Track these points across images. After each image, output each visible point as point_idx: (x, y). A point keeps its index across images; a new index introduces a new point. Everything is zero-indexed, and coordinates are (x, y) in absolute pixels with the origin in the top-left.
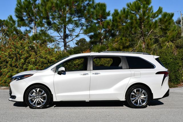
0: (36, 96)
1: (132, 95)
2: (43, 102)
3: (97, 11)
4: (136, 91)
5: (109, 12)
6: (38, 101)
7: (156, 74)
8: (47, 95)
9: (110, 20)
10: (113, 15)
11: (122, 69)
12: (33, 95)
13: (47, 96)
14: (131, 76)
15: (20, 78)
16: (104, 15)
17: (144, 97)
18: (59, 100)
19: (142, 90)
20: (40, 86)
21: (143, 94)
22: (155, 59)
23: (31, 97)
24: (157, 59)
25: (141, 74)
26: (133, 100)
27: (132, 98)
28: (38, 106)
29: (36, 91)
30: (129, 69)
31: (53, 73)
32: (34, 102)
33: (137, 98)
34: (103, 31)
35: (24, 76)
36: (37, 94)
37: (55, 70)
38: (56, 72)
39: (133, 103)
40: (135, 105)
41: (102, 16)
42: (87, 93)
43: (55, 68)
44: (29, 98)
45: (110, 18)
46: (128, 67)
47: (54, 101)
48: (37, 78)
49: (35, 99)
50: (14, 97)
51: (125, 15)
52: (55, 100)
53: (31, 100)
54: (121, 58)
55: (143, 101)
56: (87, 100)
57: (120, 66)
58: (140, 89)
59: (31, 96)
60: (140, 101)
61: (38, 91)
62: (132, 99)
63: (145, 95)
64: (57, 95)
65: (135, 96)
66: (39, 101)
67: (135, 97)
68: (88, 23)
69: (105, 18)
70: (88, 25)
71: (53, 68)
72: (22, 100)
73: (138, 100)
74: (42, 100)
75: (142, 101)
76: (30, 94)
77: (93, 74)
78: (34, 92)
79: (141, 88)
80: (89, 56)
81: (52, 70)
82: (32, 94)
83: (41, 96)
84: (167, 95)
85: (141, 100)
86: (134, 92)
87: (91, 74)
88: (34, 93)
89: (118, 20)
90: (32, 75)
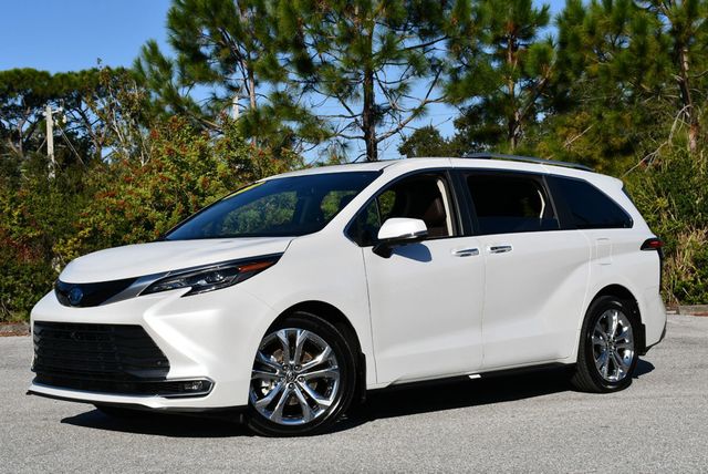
3: (495, 8)
5: (545, 9)
9: (550, 42)
10: (560, 21)
16: (526, 20)
34: (522, 88)
41: (517, 27)
45: (548, 33)
51: (610, 19)
68: (459, 59)
69: (528, 35)
70: (459, 65)
89: (585, 39)
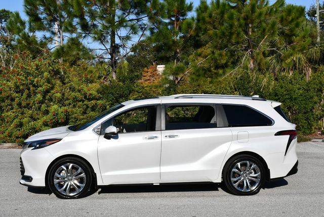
0: (67, 176)
1: (234, 173)
2: (79, 187)
4: (241, 165)
6: (70, 186)
7: (275, 135)
8: (86, 174)
11: (217, 127)
12: (61, 174)
13: (86, 176)
14: (231, 139)
15: (38, 146)
17: (255, 175)
18: (106, 183)
19: (252, 163)
20: (73, 160)
21: (252, 171)
22: (274, 108)
23: (58, 178)
24: (277, 109)
25: (249, 136)
26: (235, 182)
27: (234, 177)
28: (72, 194)
29: (67, 168)
30: (229, 126)
31: (97, 136)
32: (65, 187)
33: (242, 178)
35: (45, 143)
36: (68, 173)
37: (100, 130)
38: (100, 134)
39: (236, 187)
40: (239, 189)
42: (156, 170)
43: (100, 127)
44: (56, 181)
46: (227, 124)
47: (98, 185)
48: (69, 144)
49: (65, 182)
50: (29, 179)
52: (99, 183)
53: (59, 183)
54: (214, 107)
55: (253, 183)
56: (156, 182)
57: (212, 121)
58: (248, 162)
59: (59, 176)
60: (247, 182)
61: (70, 167)
62: (233, 179)
63: (255, 173)
64: (104, 174)
65: (238, 174)
66: (72, 185)
67: (240, 175)
71: (96, 128)
72: (43, 184)
73: (243, 182)
74: (78, 184)
75: (250, 183)
76: (56, 174)
77: (166, 136)
78: (63, 170)
79: (250, 160)
80: (159, 105)
81: (94, 130)
82: (59, 174)
83: (76, 176)
84: (294, 171)
85: (249, 180)
86: (237, 168)
87: (161, 137)
88: (63, 172)
90: (60, 140)
